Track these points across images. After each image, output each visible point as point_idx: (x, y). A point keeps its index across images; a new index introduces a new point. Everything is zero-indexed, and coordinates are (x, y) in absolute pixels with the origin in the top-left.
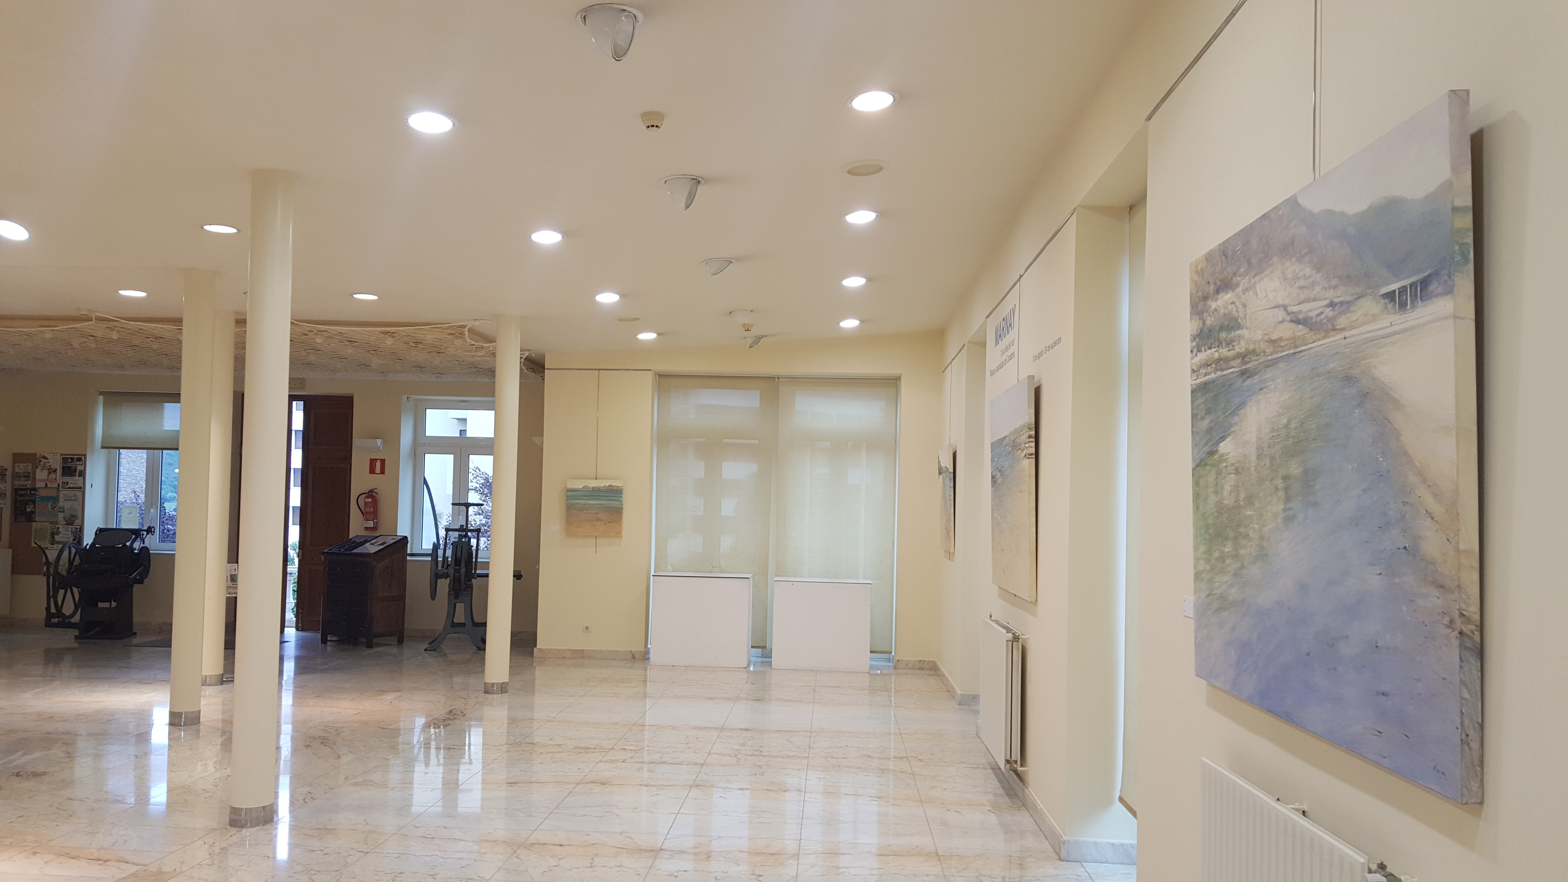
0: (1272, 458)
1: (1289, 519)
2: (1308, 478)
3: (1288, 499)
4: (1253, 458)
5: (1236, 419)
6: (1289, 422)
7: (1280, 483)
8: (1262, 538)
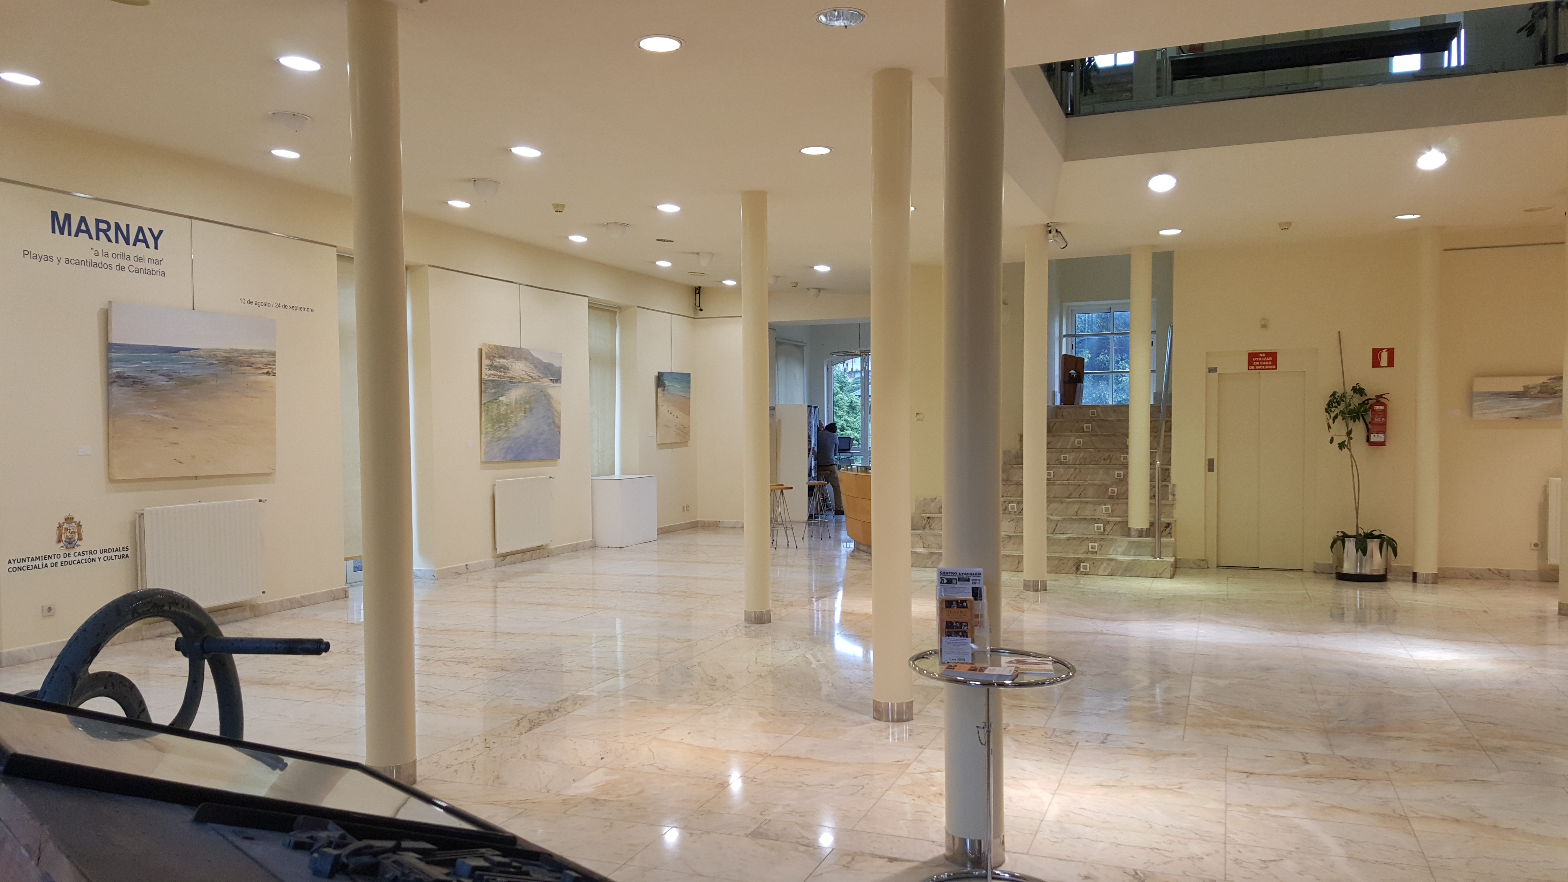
0: (520, 404)
1: (525, 417)
2: (531, 409)
3: (525, 413)
4: (514, 403)
5: (507, 392)
6: (526, 397)
7: (523, 409)
8: (516, 421)
